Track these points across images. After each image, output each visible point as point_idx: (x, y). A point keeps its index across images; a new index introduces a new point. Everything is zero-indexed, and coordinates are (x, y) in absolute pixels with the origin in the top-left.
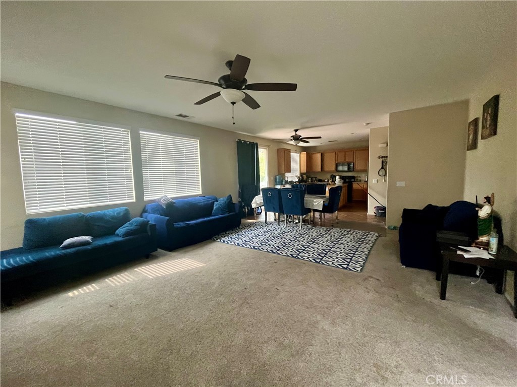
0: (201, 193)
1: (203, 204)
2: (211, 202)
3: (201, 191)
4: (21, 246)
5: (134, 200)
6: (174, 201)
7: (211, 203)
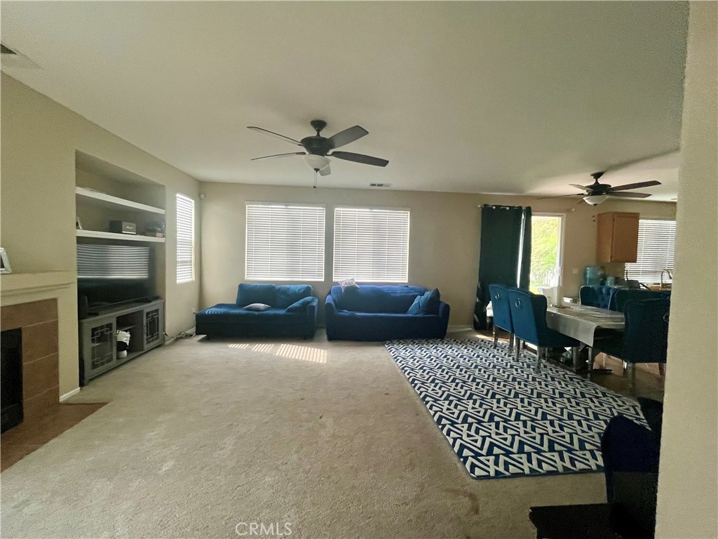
0: (407, 281)
1: (398, 295)
2: (411, 294)
3: (407, 279)
4: (234, 302)
5: (323, 280)
6: (358, 286)
7: (413, 296)
